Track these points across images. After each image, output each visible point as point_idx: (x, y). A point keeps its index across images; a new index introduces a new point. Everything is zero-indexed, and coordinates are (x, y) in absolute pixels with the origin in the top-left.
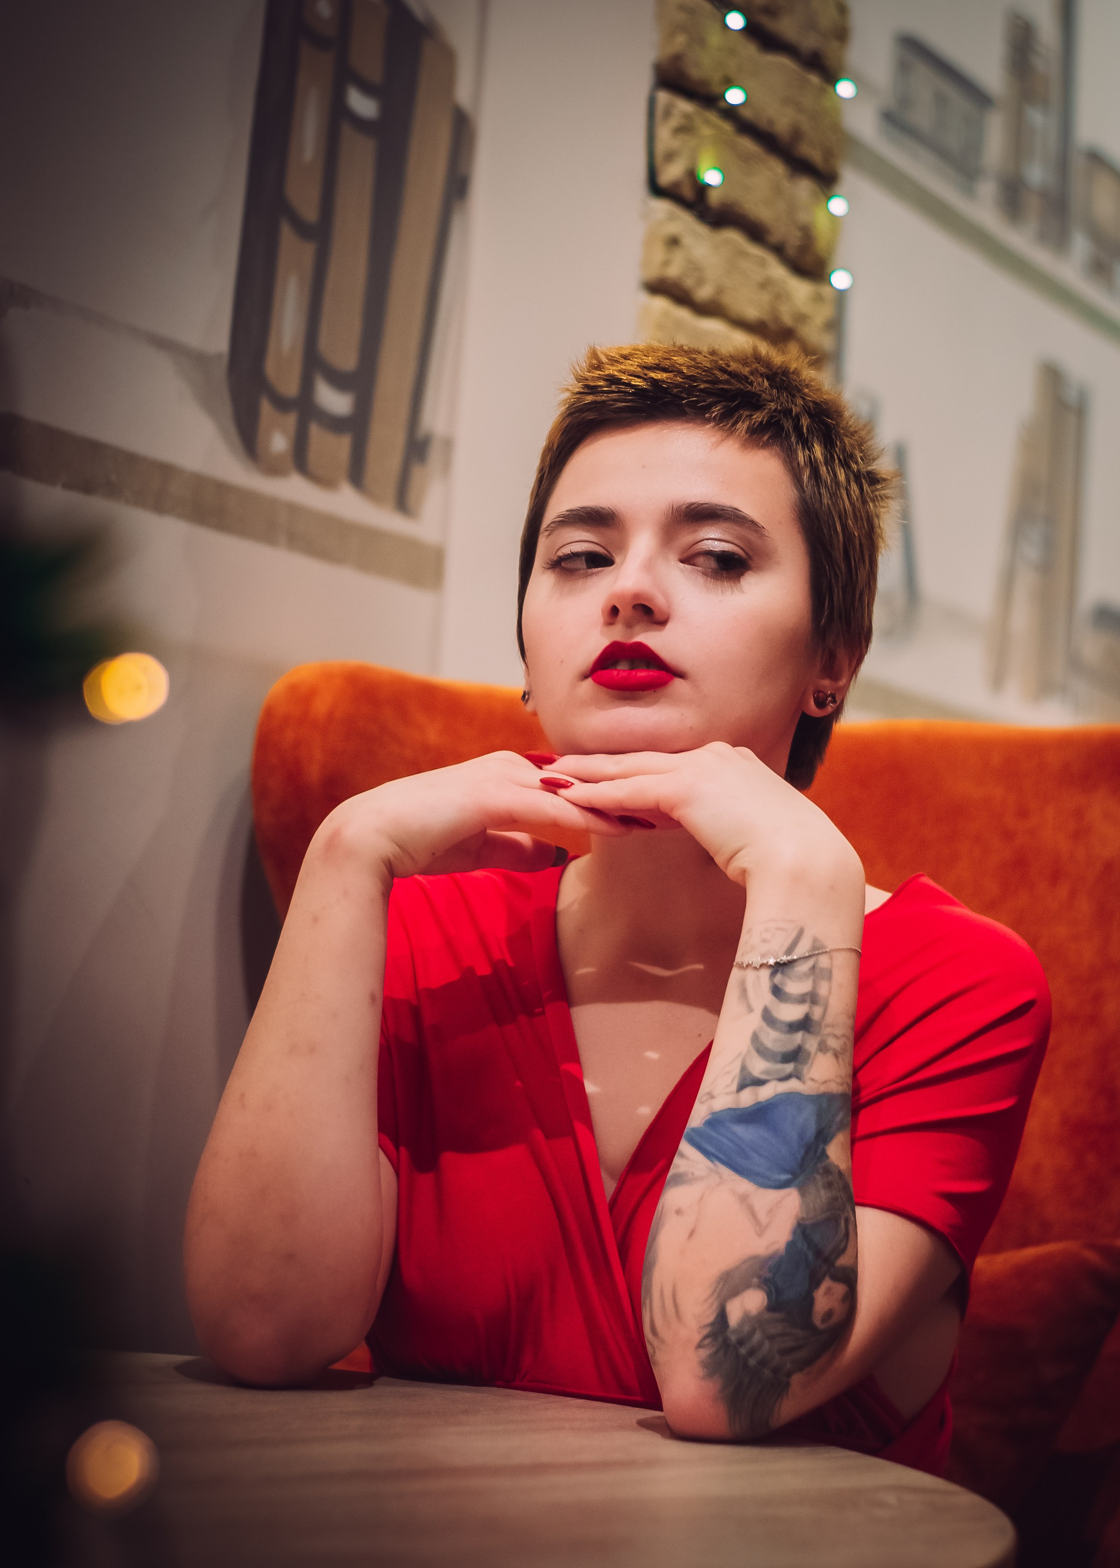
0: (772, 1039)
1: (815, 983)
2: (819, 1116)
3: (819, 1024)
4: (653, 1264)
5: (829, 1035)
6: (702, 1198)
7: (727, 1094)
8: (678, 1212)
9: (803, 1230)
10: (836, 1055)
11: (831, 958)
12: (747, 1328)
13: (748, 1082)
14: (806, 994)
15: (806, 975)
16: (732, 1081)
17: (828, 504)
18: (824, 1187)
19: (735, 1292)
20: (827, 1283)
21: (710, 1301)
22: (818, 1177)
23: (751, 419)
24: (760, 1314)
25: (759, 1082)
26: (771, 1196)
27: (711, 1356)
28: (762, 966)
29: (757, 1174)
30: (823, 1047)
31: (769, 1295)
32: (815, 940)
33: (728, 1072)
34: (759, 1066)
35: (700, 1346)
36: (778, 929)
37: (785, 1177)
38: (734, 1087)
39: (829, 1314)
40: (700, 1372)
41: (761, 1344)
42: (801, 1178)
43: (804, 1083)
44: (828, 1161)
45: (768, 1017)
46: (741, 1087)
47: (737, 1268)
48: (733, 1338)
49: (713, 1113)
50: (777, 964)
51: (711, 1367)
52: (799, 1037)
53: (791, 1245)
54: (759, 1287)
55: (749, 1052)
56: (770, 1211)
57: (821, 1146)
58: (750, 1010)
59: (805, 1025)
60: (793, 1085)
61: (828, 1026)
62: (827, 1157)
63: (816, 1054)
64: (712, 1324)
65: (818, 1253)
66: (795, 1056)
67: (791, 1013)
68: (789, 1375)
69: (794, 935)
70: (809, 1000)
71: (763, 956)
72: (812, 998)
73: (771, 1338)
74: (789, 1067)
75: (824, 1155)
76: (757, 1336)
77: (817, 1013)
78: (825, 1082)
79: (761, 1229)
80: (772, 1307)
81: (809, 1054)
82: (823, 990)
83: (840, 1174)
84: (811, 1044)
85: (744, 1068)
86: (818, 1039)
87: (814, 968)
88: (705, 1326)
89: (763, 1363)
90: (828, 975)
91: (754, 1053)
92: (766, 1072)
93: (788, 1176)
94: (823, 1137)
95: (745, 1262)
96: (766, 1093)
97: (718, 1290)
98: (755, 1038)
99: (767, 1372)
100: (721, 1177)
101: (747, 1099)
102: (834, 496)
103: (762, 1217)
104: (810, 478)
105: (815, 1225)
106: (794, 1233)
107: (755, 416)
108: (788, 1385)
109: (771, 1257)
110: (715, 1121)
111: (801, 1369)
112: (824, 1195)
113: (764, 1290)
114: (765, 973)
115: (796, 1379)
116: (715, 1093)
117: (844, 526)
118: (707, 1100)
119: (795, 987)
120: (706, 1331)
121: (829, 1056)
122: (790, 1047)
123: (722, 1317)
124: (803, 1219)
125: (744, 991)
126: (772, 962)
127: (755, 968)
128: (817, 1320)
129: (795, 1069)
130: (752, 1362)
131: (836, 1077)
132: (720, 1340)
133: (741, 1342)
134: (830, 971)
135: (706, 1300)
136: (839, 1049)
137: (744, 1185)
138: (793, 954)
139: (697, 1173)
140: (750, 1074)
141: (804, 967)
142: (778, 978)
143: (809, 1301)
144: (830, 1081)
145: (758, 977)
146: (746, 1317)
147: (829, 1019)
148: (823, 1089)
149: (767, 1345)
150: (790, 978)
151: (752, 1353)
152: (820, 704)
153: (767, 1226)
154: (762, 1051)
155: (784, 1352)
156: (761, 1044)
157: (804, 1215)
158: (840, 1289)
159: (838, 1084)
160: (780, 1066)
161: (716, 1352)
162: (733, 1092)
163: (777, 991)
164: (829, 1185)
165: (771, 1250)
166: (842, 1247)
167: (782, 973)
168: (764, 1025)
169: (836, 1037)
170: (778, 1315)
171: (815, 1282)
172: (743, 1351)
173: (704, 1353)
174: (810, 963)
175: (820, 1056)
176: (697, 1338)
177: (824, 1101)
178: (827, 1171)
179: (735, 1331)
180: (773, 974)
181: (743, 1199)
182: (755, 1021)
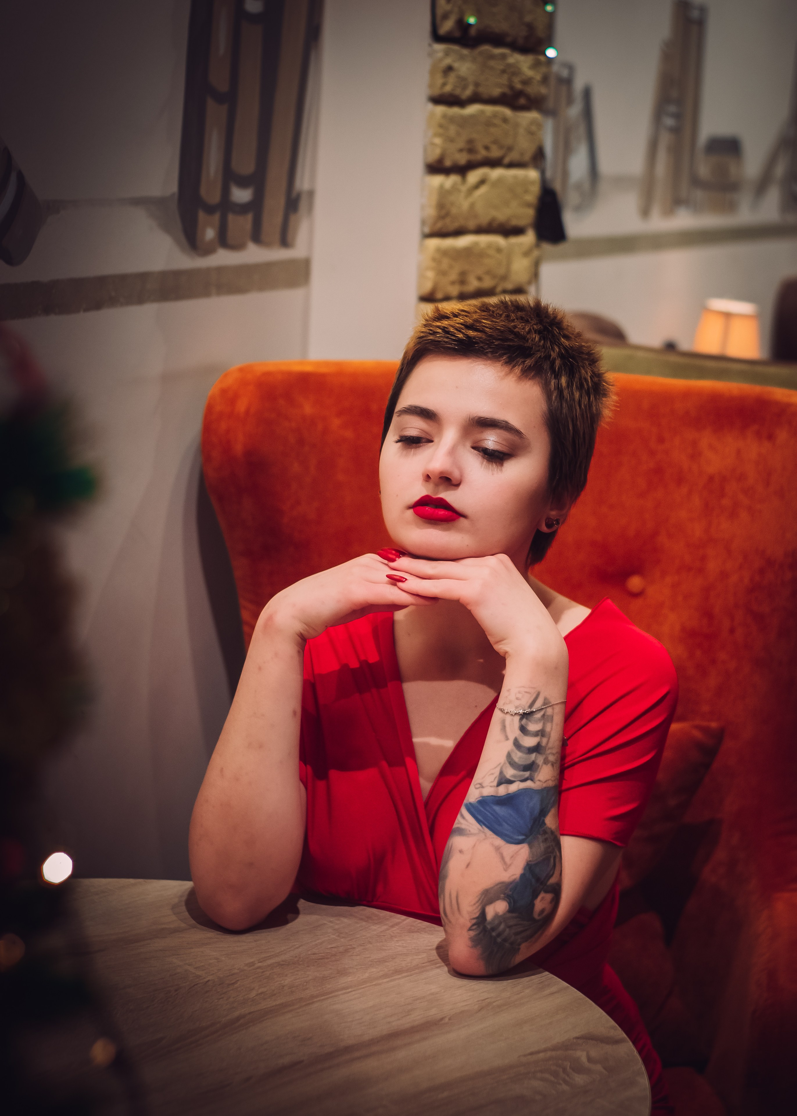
0: (518, 757)
1: (544, 724)
2: (542, 801)
3: (545, 748)
4: (445, 877)
5: (549, 754)
6: (474, 846)
7: (491, 786)
8: (461, 851)
9: (530, 867)
10: (553, 765)
11: (553, 709)
12: (496, 922)
13: (503, 781)
14: (539, 731)
15: (539, 720)
16: (494, 779)
17: (566, 413)
18: (543, 842)
19: (491, 902)
20: (542, 895)
21: (477, 905)
22: (540, 837)
23: (524, 364)
24: (504, 914)
25: (510, 782)
26: (513, 848)
27: (476, 935)
28: (516, 714)
29: (506, 835)
30: (546, 762)
31: (509, 903)
32: (545, 699)
33: (492, 774)
34: (510, 772)
35: (470, 929)
36: (526, 692)
37: (521, 837)
38: (495, 783)
39: (542, 911)
40: (470, 943)
41: (504, 931)
42: (530, 838)
43: (535, 783)
44: (545, 827)
45: (517, 744)
46: (499, 784)
47: (492, 888)
48: (489, 927)
49: (483, 797)
50: (524, 713)
51: (476, 941)
52: (533, 756)
53: (523, 876)
54: (504, 899)
55: (505, 763)
56: (512, 857)
57: (542, 818)
58: (507, 739)
59: (537, 749)
60: (529, 784)
61: (549, 748)
62: (545, 824)
63: (542, 766)
64: (477, 918)
65: (538, 880)
66: (531, 767)
67: (530, 742)
68: (520, 944)
69: (534, 696)
70: (540, 734)
71: (516, 707)
72: (541, 733)
73: (510, 927)
74: (527, 774)
75: (544, 823)
76: (502, 926)
77: (544, 741)
78: (546, 781)
79: (507, 866)
80: (511, 910)
81: (539, 766)
82: (548, 729)
83: (552, 832)
84: (540, 760)
85: (501, 772)
86: (544, 756)
87: (544, 715)
88: (474, 919)
89: (505, 940)
90: (551, 718)
91: (508, 765)
92: (514, 776)
93: (523, 837)
94: (543, 813)
95: (497, 885)
96: (513, 788)
97: (481, 899)
98: (509, 756)
99: (507, 945)
100: (486, 836)
101: (502, 791)
102: (571, 408)
103: (507, 859)
104: (556, 397)
105: (537, 864)
106: (525, 869)
107: (527, 362)
108: (519, 949)
109: (511, 883)
110: (483, 802)
111: (526, 941)
112: (542, 846)
113: (507, 901)
114: (517, 718)
115: (523, 946)
116: (484, 785)
117: (575, 426)
118: (479, 788)
119: (533, 727)
120: (474, 921)
121: (549, 765)
122: (529, 762)
123: (483, 914)
124: (530, 861)
125: (504, 728)
126: (521, 711)
127: (512, 715)
128: (536, 915)
129: (531, 774)
130: (499, 940)
131: (552, 777)
132: (481, 927)
133: (493, 929)
134: (553, 717)
135: (475, 904)
136: (554, 761)
137: (499, 841)
138: (533, 708)
139: (472, 831)
140: (505, 776)
141: (538, 715)
142: (524, 721)
143: (532, 905)
144: (549, 780)
145: (513, 720)
146: (496, 916)
147: (550, 745)
148: (545, 785)
149: (507, 930)
150: (530, 721)
151: (499, 935)
152: (549, 525)
153: (510, 865)
154: (512, 764)
155: (517, 934)
156: (512, 759)
157: (531, 859)
158: (549, 897)
159: (552, 781)
160: (522, 773)
161: (479, 934)
162: (494, 786)
163: (523, 729)
164: (546, 840)
165: (511, 879)
166: (551, 873)
167: (527, 719)
168: (514, 748)
169: (554, 754)
170: (514, 915)
171: (535, 896)
172: (494, 934)
173: (472, 933)
174: (542, 713)
175: (544, 766)
176: (469, 924)
177: (544, 792)
178: (545, 832)
179: (490, 923)
180: (521, 719)
181: (498, 849)
182: (509, 745)
